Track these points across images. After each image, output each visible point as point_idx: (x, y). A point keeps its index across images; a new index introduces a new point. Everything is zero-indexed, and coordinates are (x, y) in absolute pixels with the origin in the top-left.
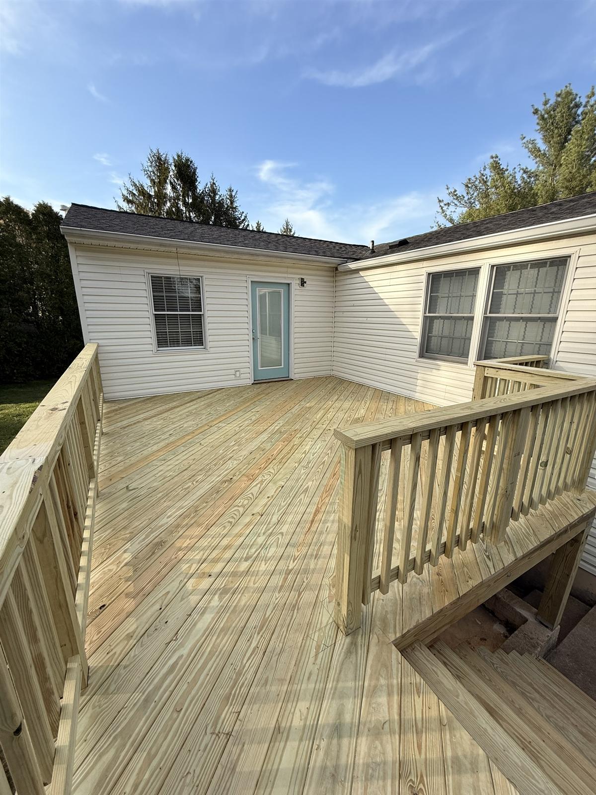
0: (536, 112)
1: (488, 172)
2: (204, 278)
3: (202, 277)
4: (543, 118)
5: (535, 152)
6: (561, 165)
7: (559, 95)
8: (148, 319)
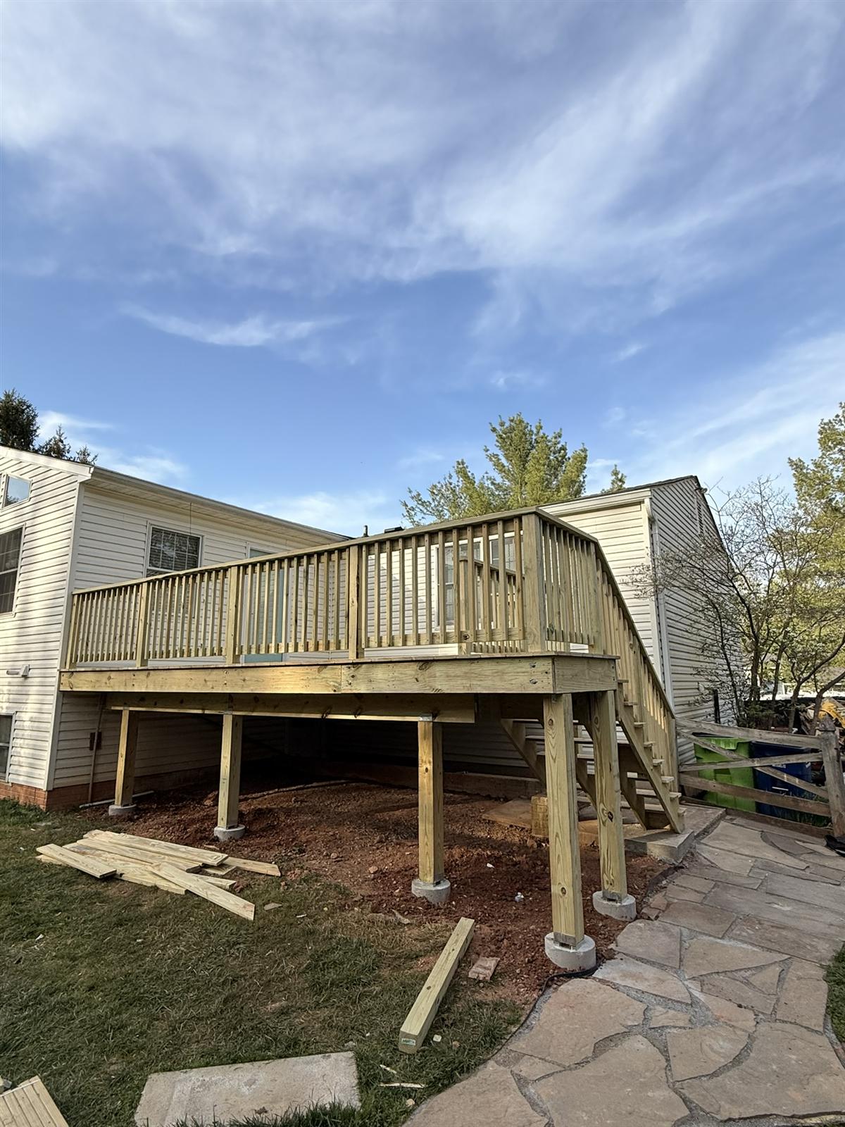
0: (494, 430)
1: (454, 481)
2: (205, 537)
3: (203, 536)
4: (501, 437)
5: (499, 467)
6: (526, 483)
7: (512, 421)
8: (141, 574)
